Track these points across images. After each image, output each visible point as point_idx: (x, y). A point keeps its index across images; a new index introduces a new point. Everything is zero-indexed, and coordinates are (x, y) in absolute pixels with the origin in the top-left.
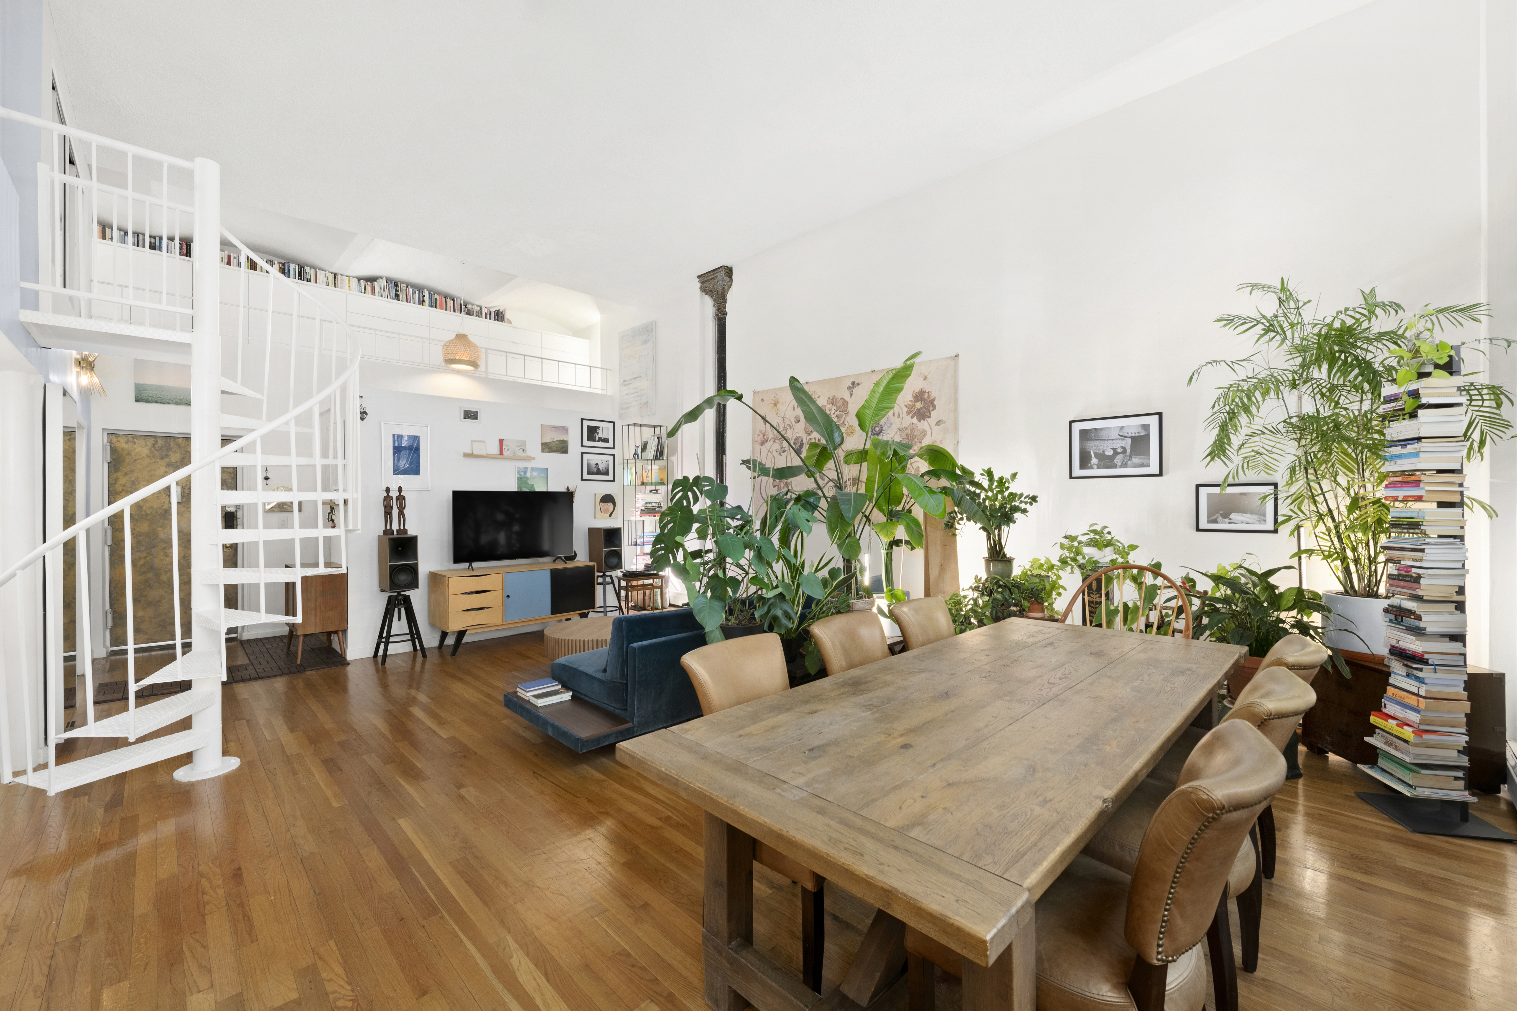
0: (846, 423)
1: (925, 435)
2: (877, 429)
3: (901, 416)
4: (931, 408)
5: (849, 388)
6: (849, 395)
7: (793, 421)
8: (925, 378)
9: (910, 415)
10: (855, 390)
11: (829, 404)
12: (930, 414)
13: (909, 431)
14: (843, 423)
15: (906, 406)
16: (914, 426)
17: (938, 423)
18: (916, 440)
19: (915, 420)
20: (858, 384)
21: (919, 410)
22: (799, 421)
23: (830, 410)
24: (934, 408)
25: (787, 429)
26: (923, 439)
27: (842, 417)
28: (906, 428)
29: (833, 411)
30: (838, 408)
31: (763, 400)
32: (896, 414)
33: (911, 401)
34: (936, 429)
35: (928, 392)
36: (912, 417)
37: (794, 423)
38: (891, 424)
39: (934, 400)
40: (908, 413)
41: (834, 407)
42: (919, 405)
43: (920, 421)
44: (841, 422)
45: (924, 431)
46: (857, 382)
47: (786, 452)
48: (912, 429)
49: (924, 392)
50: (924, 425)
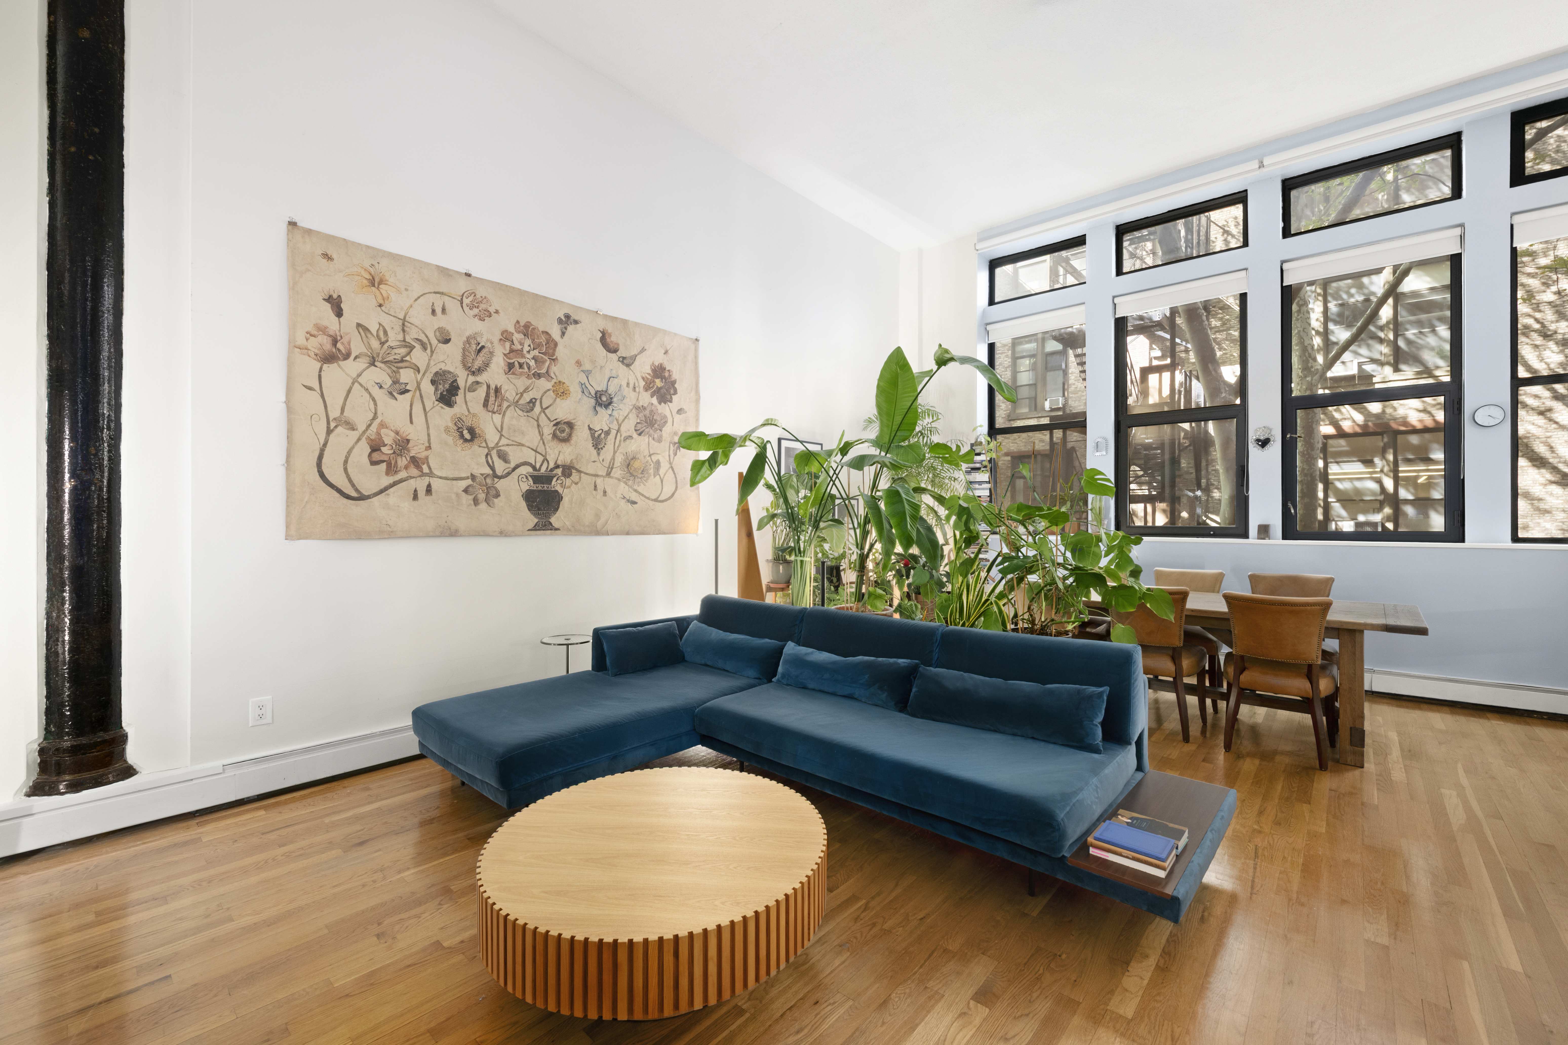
0: (552, 375)
1: (666, 422)
2: (604, 399)
3: (637, 389)
4: (672, 392)
5: (560, 321)
6: (559, 333)
7: (431, 335)
8: (666, 352)
9: (649, 392)
10: (571, 328)
11: (519, 332)
12: (671, 398)
13: (647, 412)
14: (547, 372)
15: (643, 378)
16: (653, 408)
17: (680, 411)
18: (656, 426)
19: (654, 400)
20: (576, 322)
21: (659, 389)
22: (447, 341)
23: (522, 344)
24: (675, 393)
25: (412, 348)
26: (663, 426)
27: (544, 362)
28: (644, 408)
29: (526, 348)
30: (537, 346)
31: (327, 257)
32: (631, 386)
33: (649, 374)
34: (677, 418)
35: (669, 371)
36: (652, 396)
37: (434, 342)
38: (624, 397)
39: (674, 382)
40: (646, 389)
41: (528, 342)
42: (659, 383)
43: (660, 403)
44: (544, 371)
45: (665, 417)
46: (574, 316)
47: (408, 396)
48: (651, 411)
49: (665, 369)
50: (664, 409)
